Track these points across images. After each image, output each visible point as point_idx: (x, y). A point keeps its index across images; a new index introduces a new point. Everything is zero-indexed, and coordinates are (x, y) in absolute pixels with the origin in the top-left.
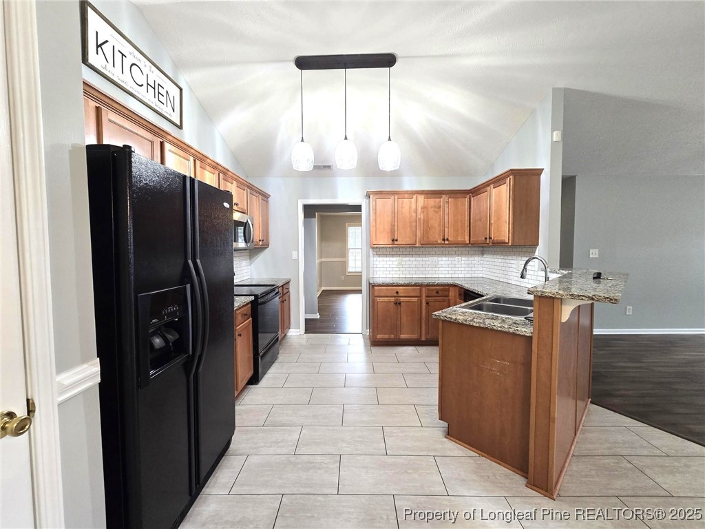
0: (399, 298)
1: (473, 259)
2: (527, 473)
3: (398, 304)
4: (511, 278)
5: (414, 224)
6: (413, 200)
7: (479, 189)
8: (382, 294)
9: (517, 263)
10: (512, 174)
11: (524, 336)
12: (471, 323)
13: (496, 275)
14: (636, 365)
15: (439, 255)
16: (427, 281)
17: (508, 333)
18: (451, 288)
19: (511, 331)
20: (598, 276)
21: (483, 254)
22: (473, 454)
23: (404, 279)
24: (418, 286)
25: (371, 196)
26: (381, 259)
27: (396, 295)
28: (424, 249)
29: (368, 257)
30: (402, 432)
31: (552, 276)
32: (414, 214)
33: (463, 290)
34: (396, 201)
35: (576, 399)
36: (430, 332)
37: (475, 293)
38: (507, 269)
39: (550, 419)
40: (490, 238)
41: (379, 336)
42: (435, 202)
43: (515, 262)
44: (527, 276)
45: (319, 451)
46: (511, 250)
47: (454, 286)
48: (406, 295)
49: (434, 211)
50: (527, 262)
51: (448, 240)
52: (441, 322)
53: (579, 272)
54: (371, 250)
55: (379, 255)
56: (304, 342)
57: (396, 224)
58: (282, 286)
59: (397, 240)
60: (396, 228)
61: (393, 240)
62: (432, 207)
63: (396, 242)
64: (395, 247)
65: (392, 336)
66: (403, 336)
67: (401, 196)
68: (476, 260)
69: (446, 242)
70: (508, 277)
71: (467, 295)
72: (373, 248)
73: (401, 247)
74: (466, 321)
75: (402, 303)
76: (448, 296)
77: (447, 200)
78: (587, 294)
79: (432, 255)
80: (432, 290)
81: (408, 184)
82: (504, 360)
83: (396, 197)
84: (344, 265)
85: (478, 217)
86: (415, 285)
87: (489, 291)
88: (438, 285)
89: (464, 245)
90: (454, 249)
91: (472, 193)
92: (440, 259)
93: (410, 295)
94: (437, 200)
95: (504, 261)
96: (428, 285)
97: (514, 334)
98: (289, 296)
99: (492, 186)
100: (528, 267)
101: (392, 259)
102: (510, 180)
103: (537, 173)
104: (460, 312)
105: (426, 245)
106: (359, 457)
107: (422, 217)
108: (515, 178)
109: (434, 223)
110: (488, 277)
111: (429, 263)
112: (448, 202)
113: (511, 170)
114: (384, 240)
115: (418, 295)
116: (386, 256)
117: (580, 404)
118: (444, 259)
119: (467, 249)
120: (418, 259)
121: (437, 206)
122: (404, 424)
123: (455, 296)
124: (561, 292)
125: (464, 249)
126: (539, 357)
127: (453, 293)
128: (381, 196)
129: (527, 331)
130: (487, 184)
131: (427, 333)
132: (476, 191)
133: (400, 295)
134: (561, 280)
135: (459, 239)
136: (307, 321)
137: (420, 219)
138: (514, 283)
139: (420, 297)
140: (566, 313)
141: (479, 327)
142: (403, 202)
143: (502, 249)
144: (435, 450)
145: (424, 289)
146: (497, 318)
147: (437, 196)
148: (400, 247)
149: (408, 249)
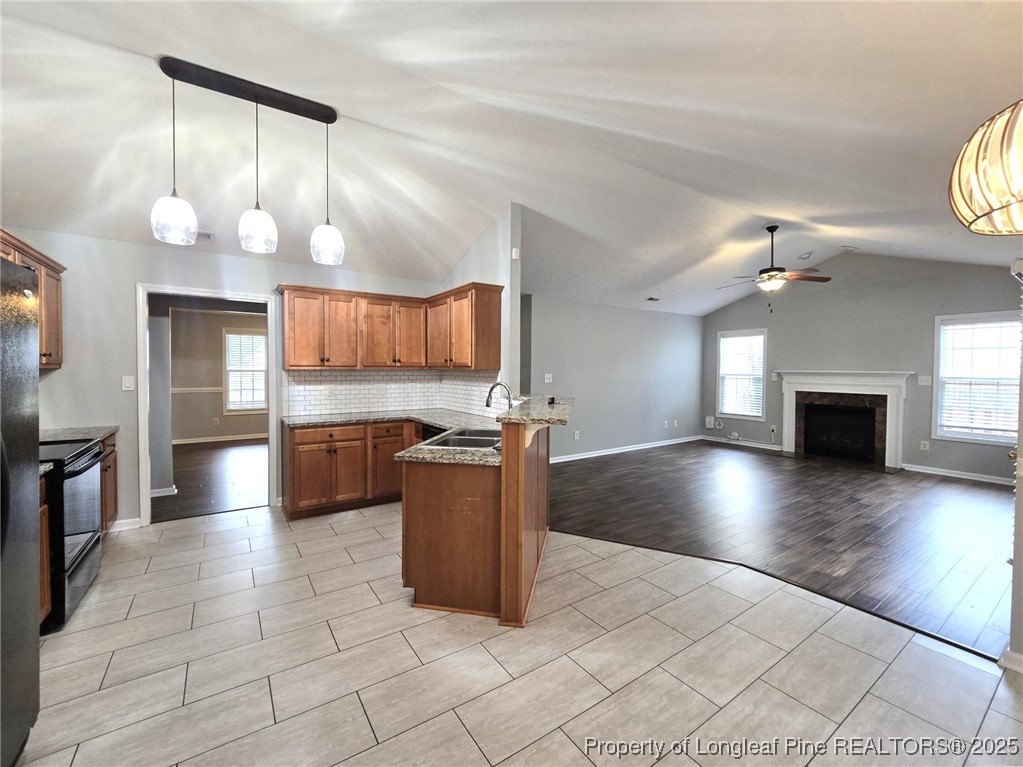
0: (333, 444)
1: (430, 385)
2: (500, 612)
3: (332, 451)
4: (474, 407)
5: (353, 338)
6: (352, 305)
7: (437, 300)
8: (307, 440)
9: (480, 390)
10: (474, 288)
11: (494, 466)
12: (441, 460)
13: (457, 405)
14: (581, 488)
15: (388, 381)
16: (373, 417)
17: (479, 466)
18: (405, 424)
19: (481, 462)
20: (552, 402)
21: (441, 380)
22: (445, 613)
23: (339, 416)
24: (361, 424)
25: (286, 292)
26: (301, 387)
27: (329, 439)
28: (366, 373)
29: (280, 384)
30: (356, 618)
31: (515, 403)
32: (353, 324)
33: (421, 426)
34: (326, 303)
35: (537, 530)
36: (379, 485)
37: (436, 428)
38: (470, 397)
39: (518, 546)
40: (451, 360)
41: (304, 504)
42: (382, 309)
43: (477, 389)
44: (492, 405)
45: (229, 684)
46: (472, 374)
47: (409, 421)
48: (344, 438)
49: (382, 322)
50: (491, 390)
51: (399, 361)
52: (404, 464)
53: (537, 398)
54: (284, 374)
55: (299, 383)
56: (153, 538)
57: (327, 336)
58: (102, 441)
59: (328, 360)
60: (326, 342)
61: (322, 360)
62: (378, 317)
63: (326, 363)
64: (324, 370)
65: (324, 500)
66: (340, 498)
67: (333, 298)
68: (433, 387)
69: (398, 364)
70: (469, 406)
71: (427, 431)
72: (288, 371)
73: (333, 369)
74: (434, 458)
75: (338, 451)
76: (402, 435)
77: (397, 309)
78: (544, 418)
79: (378, 381)
80: (380, 429)
81: (343, 283)
82: (475, 496)
83: (327, 298)
84: (220, 398)
85: (436, 334)
86: (358, 423)
87: (453, 425)
88: (389, 421)
89: (419, 368)
90: (407, 373)
91: (429, 303)
92: (389, 386)
93: (351, 437)
94: (386, 308)
95: (465, 388)
96: (375, 422)
97: (484, 466)
98: (115, 459)
99: (452, 298)
100: (493, 395)
101: (319, 387)
102: (472, 293)
103: (499, 289)
104: (425, 450)
105: (371, 366)
106: (298, 669)
107: (365, 328)
108: (476, 292)
109: (382, 337)
110: (447, 407)
111: (374, 392)
112: (399, 312)
113: (473, 283)
114: (308, 360)
115: (362, 436)
116: (310, 383)
117: (541, 533)
118: (394, 386)
119: (423, 373)
120: (358, 387)
121: (385, 315)
122: (358, 609)
123: (410, 435)
124: (524, 418)
125: (418, 373)
126: (507, 485)
127: (408, 430)
128: (302, 294)
129: (495, 461)
130: (447, 295)
131: (375, 487)
132: (433, 302)
133: (335, 438)
134: (522, 407)
135: (414, 361)
136: (155, 501)
137: (361, 332)
138: (476, 413)
139: (364, 439)
140: (529, 437)
141: (449, 464)
142: (337, 306)
143: (463, 374)
144: (401, 624)
145: (369, 428)
146: (466, 452)
147: (385, 302)
148: (331, 371)
149: (344, 373)
